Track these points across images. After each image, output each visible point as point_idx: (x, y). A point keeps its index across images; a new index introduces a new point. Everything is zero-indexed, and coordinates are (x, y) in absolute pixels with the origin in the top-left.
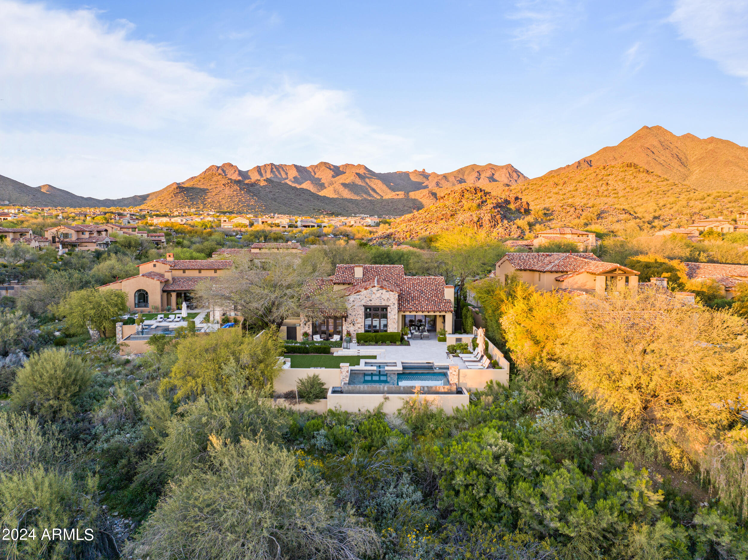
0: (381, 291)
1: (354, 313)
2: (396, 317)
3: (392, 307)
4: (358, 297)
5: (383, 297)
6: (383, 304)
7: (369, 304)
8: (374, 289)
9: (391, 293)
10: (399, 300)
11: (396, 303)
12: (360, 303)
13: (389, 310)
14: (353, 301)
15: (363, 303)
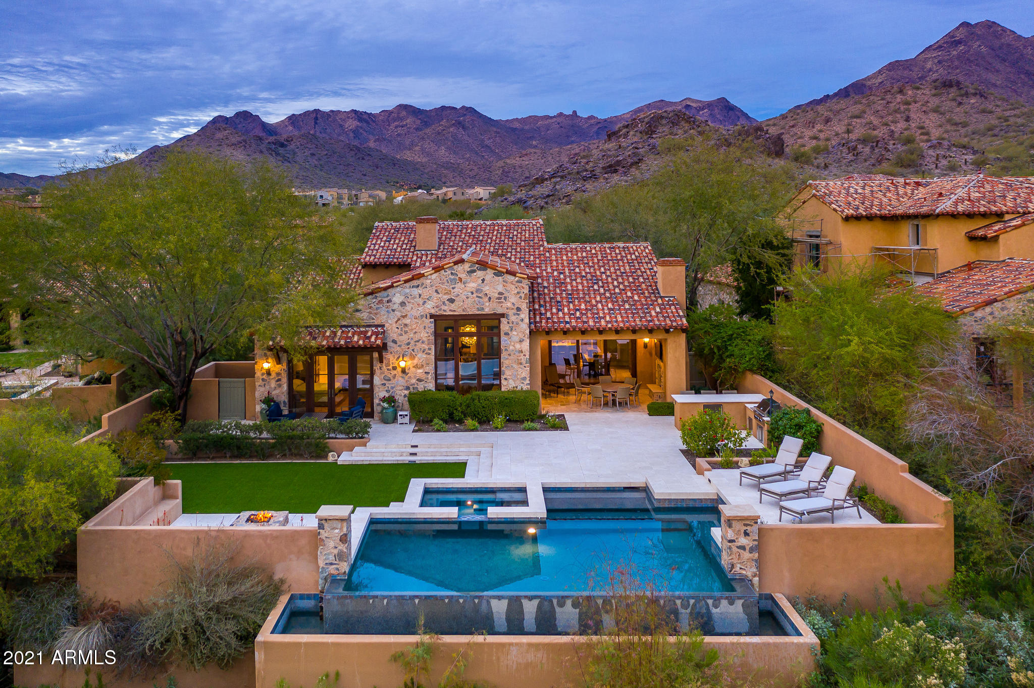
0: (480, 273)
1: (404, 338)
2: (526, 345)
3: (513, 318)
4: (416, 292)
5: (486, 289)
6: (487, 311)
7: (447, 310)
8: (459, 268)
9: (510, 278)
10: (532, 302)
11: (524, 307)
12: (421, 310)
13: (504, 326)
14: (403, 304)
15: (430, 307)
